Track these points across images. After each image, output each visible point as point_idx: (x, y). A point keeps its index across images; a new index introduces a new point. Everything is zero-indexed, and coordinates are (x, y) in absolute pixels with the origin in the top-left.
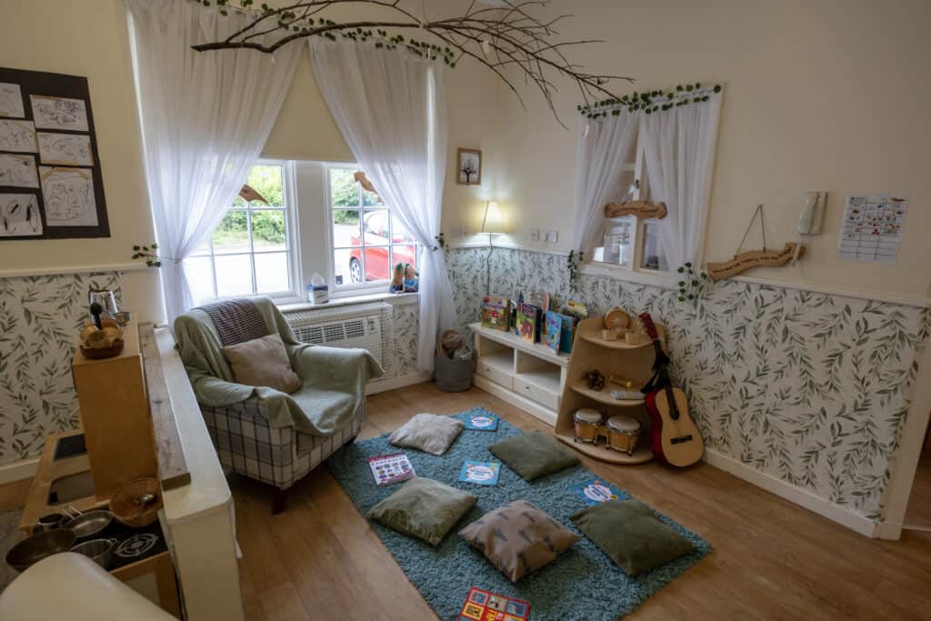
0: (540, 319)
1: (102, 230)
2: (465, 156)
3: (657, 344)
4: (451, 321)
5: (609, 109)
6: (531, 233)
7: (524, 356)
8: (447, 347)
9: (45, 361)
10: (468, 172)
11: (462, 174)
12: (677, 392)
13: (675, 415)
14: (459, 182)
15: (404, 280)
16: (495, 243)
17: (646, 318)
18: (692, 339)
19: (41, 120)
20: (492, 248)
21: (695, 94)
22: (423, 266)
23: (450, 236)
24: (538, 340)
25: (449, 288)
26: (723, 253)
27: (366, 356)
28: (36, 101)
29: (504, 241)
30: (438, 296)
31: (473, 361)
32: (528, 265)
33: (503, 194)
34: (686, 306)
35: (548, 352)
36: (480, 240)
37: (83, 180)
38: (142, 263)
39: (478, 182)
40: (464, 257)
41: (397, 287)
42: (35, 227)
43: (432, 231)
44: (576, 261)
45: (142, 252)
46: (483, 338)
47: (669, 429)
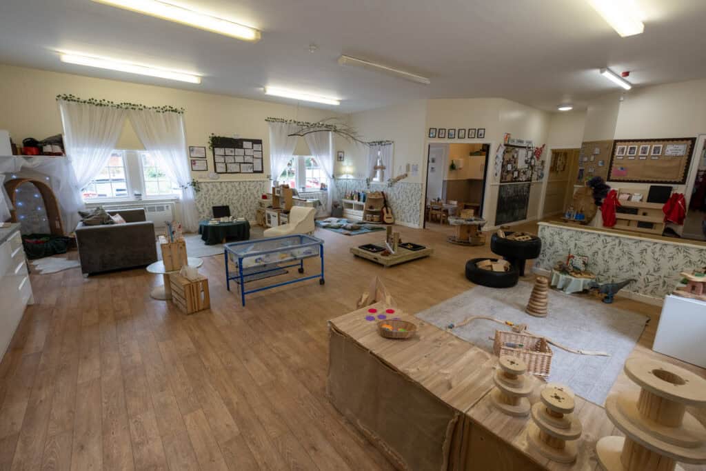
0: (359, 196)
1: (262, 172)
2: (340, 154)
3: (384, 198)
4: (336, 199)
5: (374, 144)
6: (358, 174)
7: (356, 205)
8: (335, 205)
9: (251, 200)
10: (341, 158)
11: (339, 158)
12: (389, 208)
13: (387, 212)
14: (338, 160)
15: (323, 187)
16: (349, 178)
17: (382, 193)
18: (392, 196)
19: (254, 149)
20: (348, 179)
21: (389, 143)
22: (329, 183)
23: (336, 176)
24: (359, 200)
25: (335, 190)
26: (395, 176)
27: (318, 201)
28: (254, 145)
29: (351, 177)
30: (332, 191)
31: (342, 209)
32: (357, 184)
33: (350, 164)
34: (389, 188)
35: (361, 203)
36: (344, 177)
37: (259, 161)
38: (268, 179)
39: (343, 160)
40: (339, 181)
41: (322, 189)
42: (252, 171)
43: (331, 174)
44: (368, 181)
45: (269, 177)
46: (345, 203)
47: (386, 215)
